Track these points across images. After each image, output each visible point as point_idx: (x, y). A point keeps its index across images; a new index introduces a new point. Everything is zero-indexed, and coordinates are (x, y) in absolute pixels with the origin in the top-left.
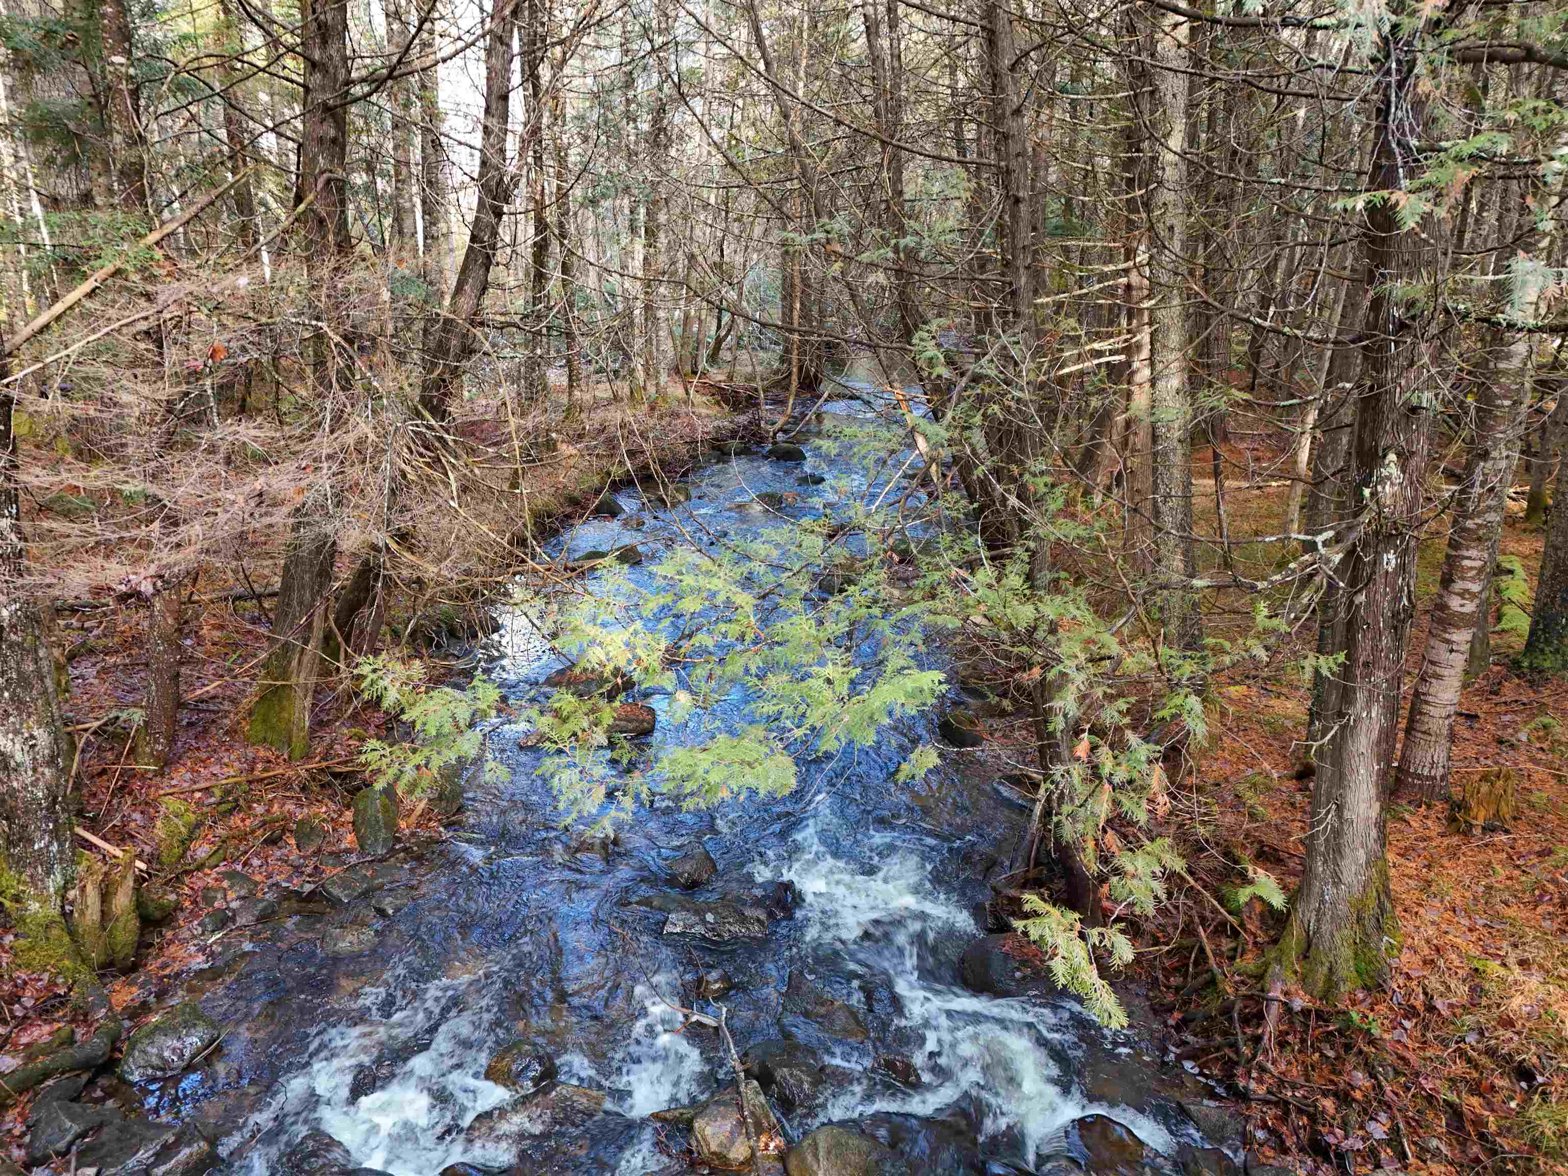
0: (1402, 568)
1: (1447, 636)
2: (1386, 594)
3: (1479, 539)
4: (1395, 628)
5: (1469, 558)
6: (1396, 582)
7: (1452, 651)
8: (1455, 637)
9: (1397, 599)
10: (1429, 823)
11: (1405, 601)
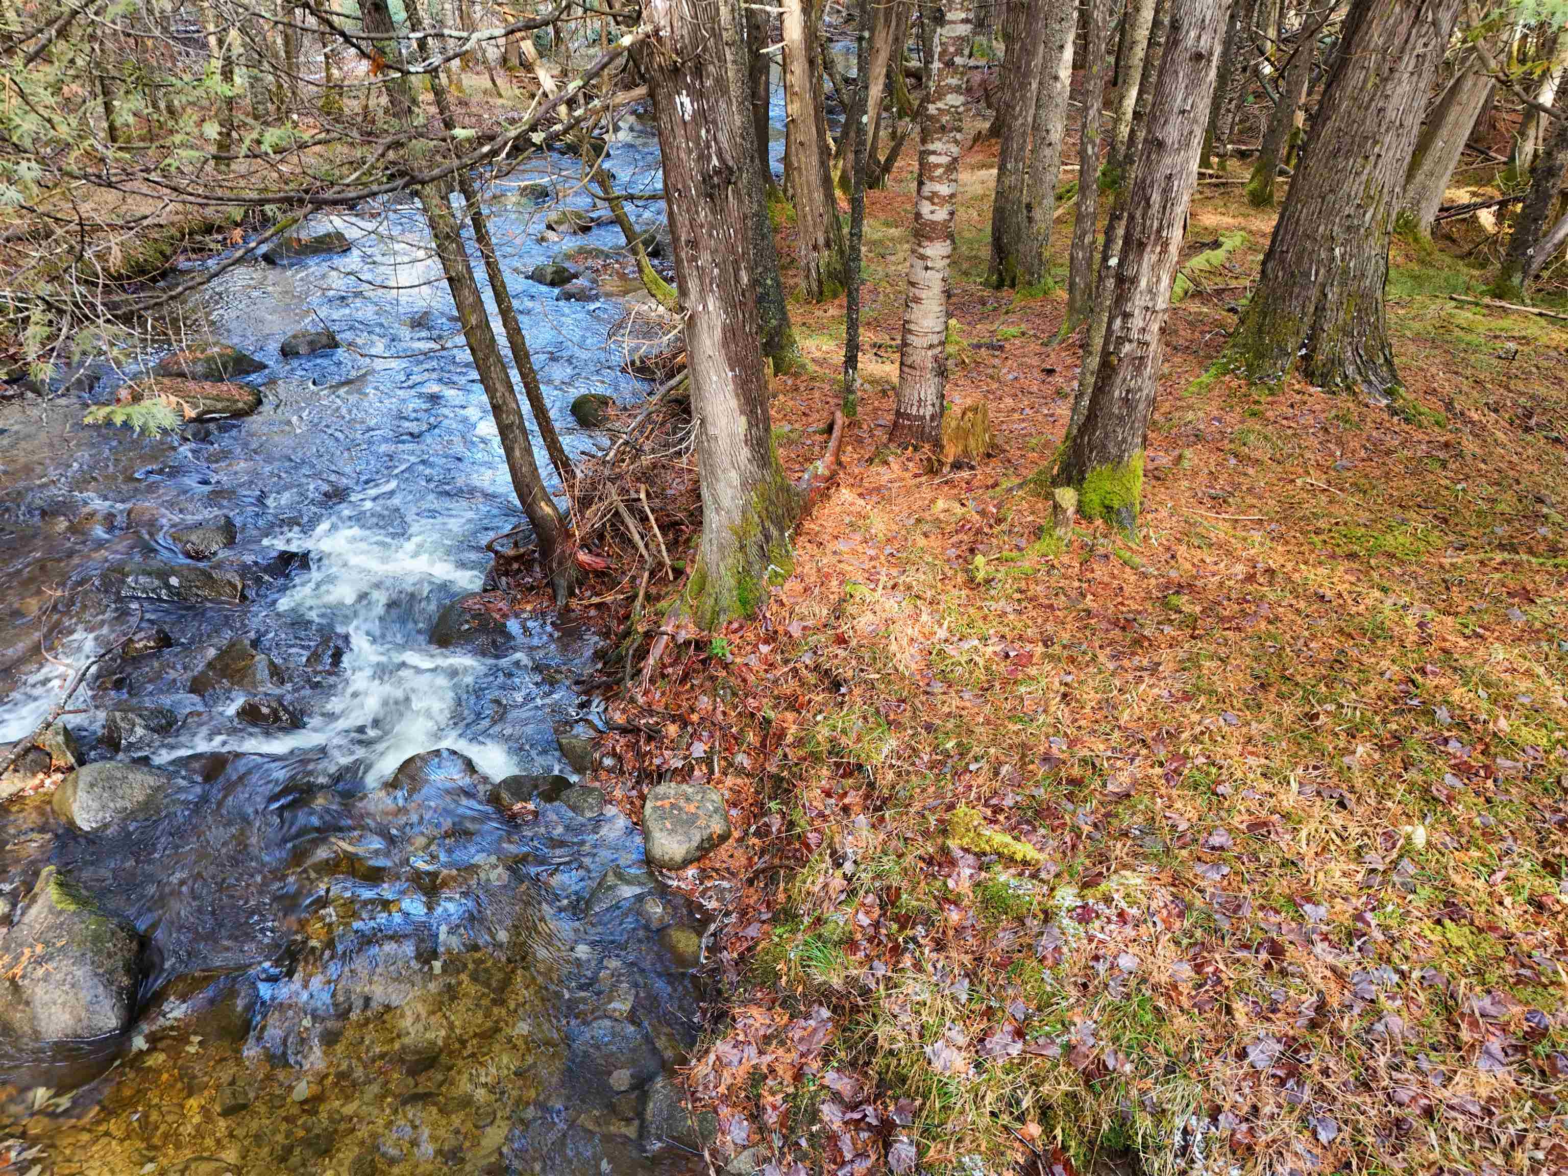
0: (702, 117)
1: (921, 250)
2: (690, 151)
3: (943, 128)
4: (711, 196)
5: (934, 153)
6: (699, 137)
7: (927, 268)
8: (928, 252)
9: (703, 158)
10: (911, 464)
11: (715, 161)
